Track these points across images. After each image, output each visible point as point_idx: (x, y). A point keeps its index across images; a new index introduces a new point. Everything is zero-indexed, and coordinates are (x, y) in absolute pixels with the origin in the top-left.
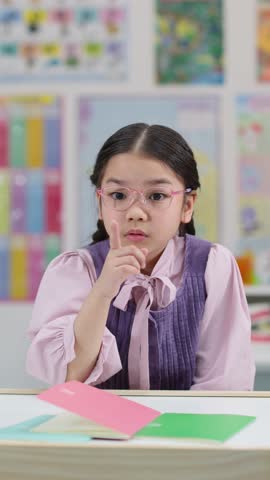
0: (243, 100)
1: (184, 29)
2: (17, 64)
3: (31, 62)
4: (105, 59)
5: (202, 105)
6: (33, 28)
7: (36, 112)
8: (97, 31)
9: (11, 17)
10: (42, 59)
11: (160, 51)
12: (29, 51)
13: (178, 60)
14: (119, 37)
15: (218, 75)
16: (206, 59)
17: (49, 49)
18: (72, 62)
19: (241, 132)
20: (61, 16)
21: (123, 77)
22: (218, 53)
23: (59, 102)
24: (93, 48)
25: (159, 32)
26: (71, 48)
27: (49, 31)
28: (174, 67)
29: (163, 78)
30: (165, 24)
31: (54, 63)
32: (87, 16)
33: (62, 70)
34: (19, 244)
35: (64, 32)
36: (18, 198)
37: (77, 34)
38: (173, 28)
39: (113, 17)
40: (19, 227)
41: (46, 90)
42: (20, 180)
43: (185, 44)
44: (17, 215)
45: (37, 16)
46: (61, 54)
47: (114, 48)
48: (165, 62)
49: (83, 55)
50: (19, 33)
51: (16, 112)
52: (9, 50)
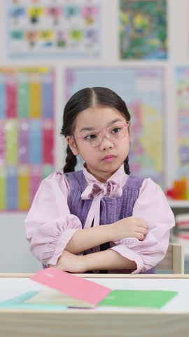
0: (180, 70)
1: (140, 21)
2: (23, 45)
3: (32, 44)
4: (85, 41)
5: (152, 74)
6: (34, 20)
7: (36, 79)
8: (79, 22)
9: (18, 13)
10: (40, 42)
11: (122, 36)
13: (135, 43)
14: (94, 26)
15: (163, 53)
16: (155, 42)
17: (45, 35)
18: (61, 44)
19: (180, 92)
20: (53, 11)
21: (97, 55)
22: (163, 38)
23: (52, 72)
24: (75, 34)
25: (123, 23)
26: (60, 34)
27: (45, 22)
28: (132, 48)
29: (124, 55)
30: (126, 17)
31: (49, 44)
32: (72, 12)
33: (54, 49)
34: (24, 171)
35: (56, 23)
36: (24, 139)
37: (65, 24)
38: (131, 19)
40: (24, 160)
41: (43, 64)
42: (25, 127)
43: (140, 31)
44: (23, 150)
45: (36, 11)
46: (53, 38)
47: (90, 34)
48: (126, 44)
49: (69, 39)
50: (24, 23)
51: (22, 79)
52: (17, 35)
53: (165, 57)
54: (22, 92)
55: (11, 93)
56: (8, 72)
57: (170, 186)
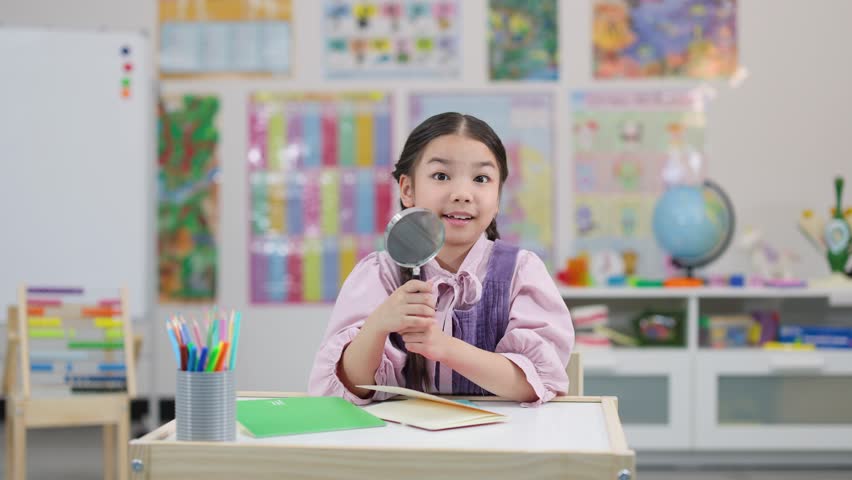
0: (578, 96)
1: (518, 24)
2: (346, 59)
3: (360, 58)
4: (437, 54)
5: (535, 102)
6: (363, 23)
7: (365, 109)
8: (428, 26)
9: (339, 12)
10: (372, 54)
11: (493, 46)
12: (359, 46)
13: (511, 56)
14: (451, 32)
15: (552, 71)
16: (540, 55)
17: (379, 44)
18: (403, 57)
19: (576, 129)
20: (391, 11)
21: (455, 74)
22: (552, 48)
23: (390, 99)
24: (424, 43)
25: (493, 26)
26: (401, 44)
27: (380, 26)
28: (507, 63)
29: (496, 74)
30: (498, 18)
31: (385, 58)
32: (418, 11)
33: (392, 66)
34: (349, 244)
35: (395, 27)
36: (347, 197)
37: (408, 29)
38: (506, 21)
39: (444, 13)
40: (348, 227)
41: (376, 87)
42: (350, 179)
43: (518, 39)
44: (346, 214)
45: (366, 10)
46: (391, 49)
47: (446, 44)
48: (498, 57)
49: (414, 50)
50: (348, 28)
51: (345, 109)
52: (338, 45)
53: (555, 77)
54: (345, 129)
55: (330, 129)
56: (325, 99)
57: (562, 265)
